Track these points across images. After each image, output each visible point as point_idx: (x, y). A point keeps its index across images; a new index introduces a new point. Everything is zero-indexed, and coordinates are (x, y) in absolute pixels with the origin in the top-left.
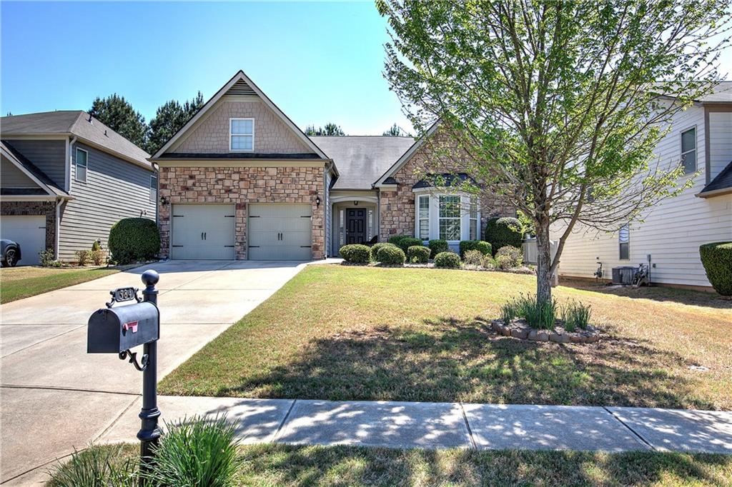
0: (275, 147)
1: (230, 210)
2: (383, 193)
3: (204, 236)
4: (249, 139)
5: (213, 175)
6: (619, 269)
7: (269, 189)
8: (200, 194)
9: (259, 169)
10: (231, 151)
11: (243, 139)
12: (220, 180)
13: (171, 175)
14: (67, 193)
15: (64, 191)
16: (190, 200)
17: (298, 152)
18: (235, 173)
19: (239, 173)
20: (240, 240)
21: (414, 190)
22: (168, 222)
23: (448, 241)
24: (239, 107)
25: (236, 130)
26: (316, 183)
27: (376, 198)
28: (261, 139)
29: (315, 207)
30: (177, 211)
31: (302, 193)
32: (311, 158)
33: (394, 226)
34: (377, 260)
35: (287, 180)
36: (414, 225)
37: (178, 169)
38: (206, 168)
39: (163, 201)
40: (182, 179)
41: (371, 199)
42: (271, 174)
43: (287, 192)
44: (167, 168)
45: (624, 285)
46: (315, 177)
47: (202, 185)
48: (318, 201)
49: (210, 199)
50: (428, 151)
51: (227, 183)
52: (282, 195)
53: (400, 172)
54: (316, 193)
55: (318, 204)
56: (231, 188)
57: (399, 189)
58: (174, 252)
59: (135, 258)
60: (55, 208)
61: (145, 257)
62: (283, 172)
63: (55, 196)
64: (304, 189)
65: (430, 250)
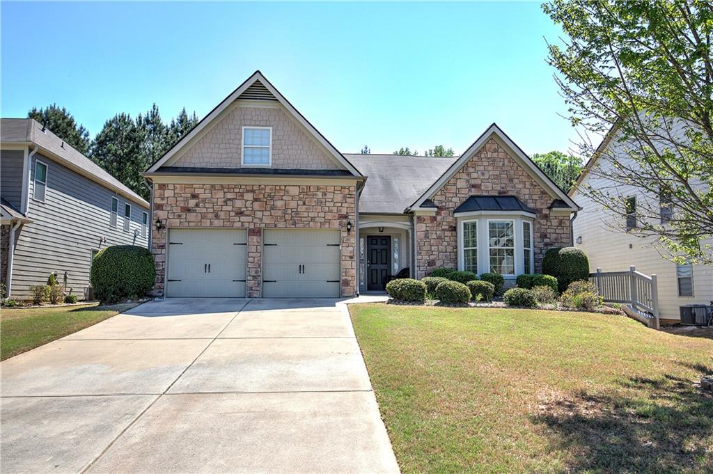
0: (296, 162)
1: (240, 237)
2: (419, 218)
3: (207, 268)
4: (265, 152)
5: (221, 194)
6: (691, 308)
7: (289, 211)
8: (204, 216)
9: (278, 188)
10: (243, 165)
11: (257, 152)
12: (230, 199)
13: (168, 193)
14: (24, 215)
15: (19, 212)
16: (191, 224)
17: (325, 167)
18: (248, 191)
19: (253, 191)
20: (253, 274)
21: (456, 215)
22: (164, 251)
23: (504, 275)
24: (254, 114)
25: (249, 141)
26: (346, 205)
27: (409, 223)
28: (280, 151)
29: (345, 234)
30: (175, 237)
31: (329, 216)
32: (342, 175)
33: (432, 257)
34: (434, 298)
35: (311, 201)
36: (456, 255)
37: (178, 186)
38: (213, 186)
39: (158, 225)
40: (182, 199)
41: (403, 224)
42: (292, 193)
43: (311, 215)
44: (164, 185)
45: (699, 326)
46: (345, 197)
47: (207, 205)
48: (349, 227)
49: (217, 223)
50: (471, 170)
51: (239, 204)
52: (305, 219)
53: (439, 193)
54: (346, 217)
55: (349, 230)
56: (243, 210)
57: (438, 213)
58: (169, 287)
59: (126, 295)
60: (9, 233)
61: (138, 294)
62: (306, 192)
63: (10, 218)
64: (330, 211)
65: (493, 286)
